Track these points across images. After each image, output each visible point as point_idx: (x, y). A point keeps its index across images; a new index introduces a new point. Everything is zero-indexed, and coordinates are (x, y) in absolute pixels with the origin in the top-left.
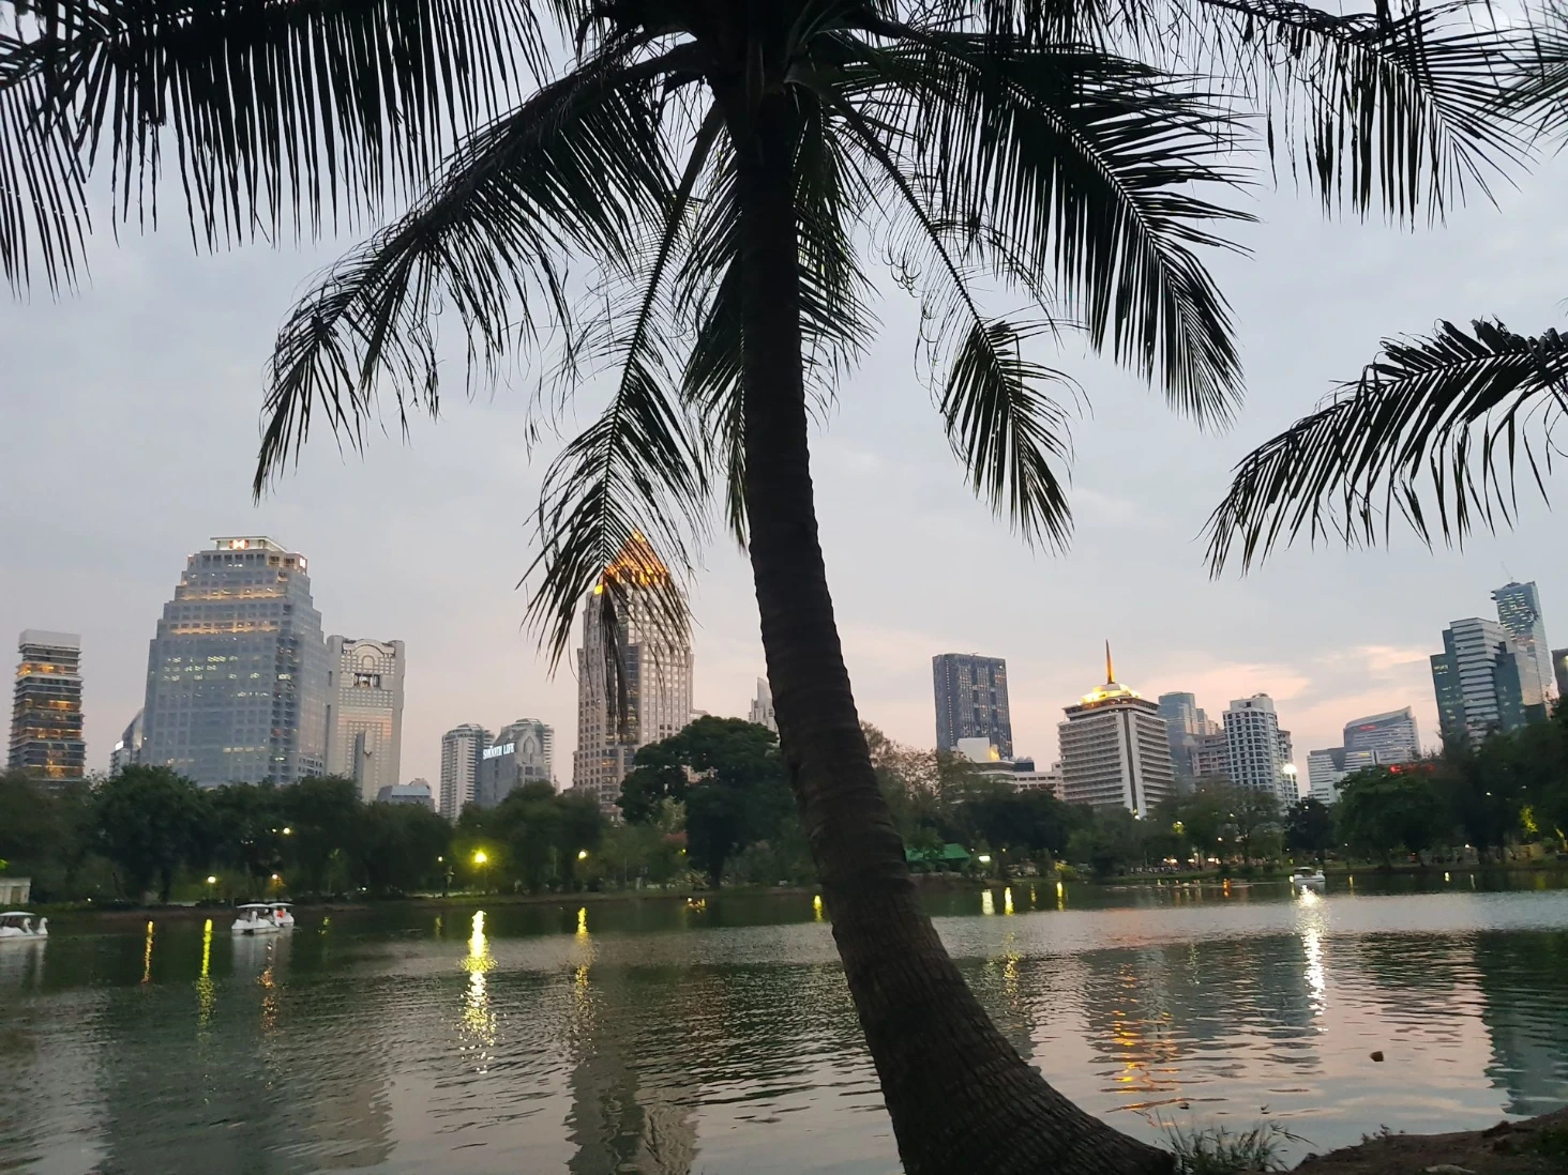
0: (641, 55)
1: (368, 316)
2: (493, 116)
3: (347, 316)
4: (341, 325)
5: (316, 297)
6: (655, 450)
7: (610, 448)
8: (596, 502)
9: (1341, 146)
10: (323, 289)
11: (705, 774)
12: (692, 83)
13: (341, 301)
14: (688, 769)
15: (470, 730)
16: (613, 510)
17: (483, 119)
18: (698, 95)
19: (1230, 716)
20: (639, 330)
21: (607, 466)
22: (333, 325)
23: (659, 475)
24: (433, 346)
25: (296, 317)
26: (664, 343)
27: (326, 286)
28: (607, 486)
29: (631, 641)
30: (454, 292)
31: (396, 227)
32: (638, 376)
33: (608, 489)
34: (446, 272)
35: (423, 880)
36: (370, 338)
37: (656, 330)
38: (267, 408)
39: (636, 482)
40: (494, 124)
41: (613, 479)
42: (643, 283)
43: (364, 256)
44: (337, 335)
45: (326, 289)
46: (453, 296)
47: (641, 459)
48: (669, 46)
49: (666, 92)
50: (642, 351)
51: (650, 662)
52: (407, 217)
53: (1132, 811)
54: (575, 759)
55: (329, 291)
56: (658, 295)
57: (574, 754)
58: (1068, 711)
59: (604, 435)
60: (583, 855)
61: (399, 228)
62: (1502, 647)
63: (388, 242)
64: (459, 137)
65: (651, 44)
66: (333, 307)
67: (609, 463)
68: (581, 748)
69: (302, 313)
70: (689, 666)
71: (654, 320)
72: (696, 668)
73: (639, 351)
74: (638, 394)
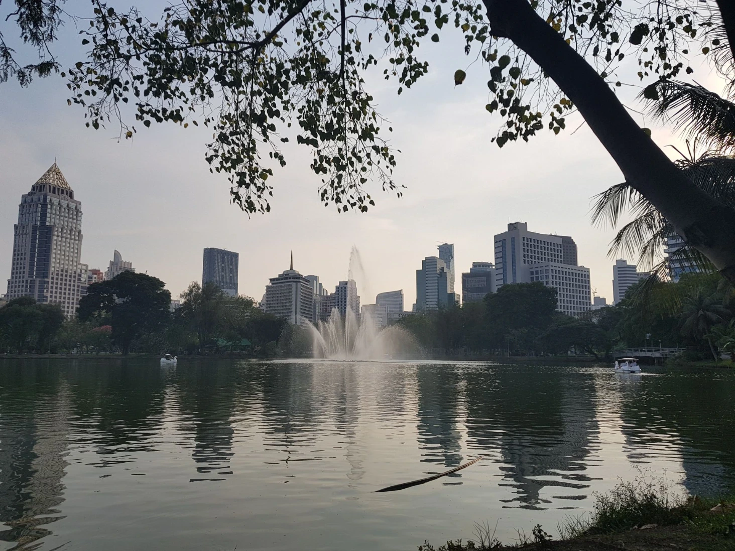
11: (125, 300)
14: (115, 297)
19: (338, 288)
29: (48, 224)
51: (58, 236)
54: (9, 284)
57: (9, 281)
58: (271, 280)
62: (442, 269)
68: (12, 277)
70: (80, 240)
72: (83, 242)
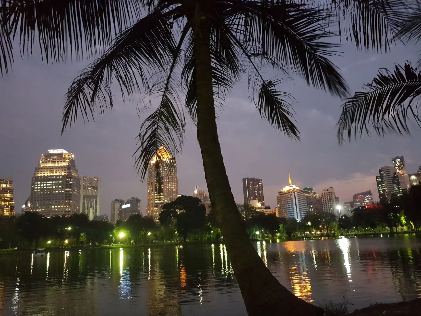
0: (166, 10)
1: (92, 83)
2: (126, 28)
3: (87, 84)
4: (85, 86)
5: (79, 78)
6: (170, 119)
7: (159, 119)
8: (154, 134)
9: (360, 31)
10: (80, 76)
11: (182, 211)
12: (181, 17)
13: (86, 79)
14: (177, 210)
15: (118, 200)
16: (159, 136)
17: (123, 28)
18: (182, 21)
19: (322, 193)
20: (166, 86)
21: (158, 124)
22: (83, 87)
23: (171, 126)
24: (111, 92)
25: (73, 84)
26: (173, 90)
27: (81, 75)
28: (157, 129)
30: (116, 77)
31: (100, 59)
32: (166, 99)
33: (158, 130)
34: (114, 72)
35: (106, 241)
36: (93, 90)
37: (171, 86)
38: (65, 108)
39: (165, 128)
40: (127, 30)
41: (159, 128)
42: (167, 73)
43: (91, 67)
44: (84, 89)
45: (81, 76)
46: (116, 78)
47: (166, 122)
48: (174, 7)
49: (174, 20)
50: (167, 92)
52: (103, 55)
53: (297, 219)
55: (82, 77)
56: (172, 76)
59: (157, 115)
60: (149, 234)
61: (101, 59)
63: (98, 63)
64: (117, 34)
65: (169, 7)
66: (83, 81)
67: (158, 123)
69: (75, 83)
71: (171, 83)
73: (166, 92)
74: (166, 104)
